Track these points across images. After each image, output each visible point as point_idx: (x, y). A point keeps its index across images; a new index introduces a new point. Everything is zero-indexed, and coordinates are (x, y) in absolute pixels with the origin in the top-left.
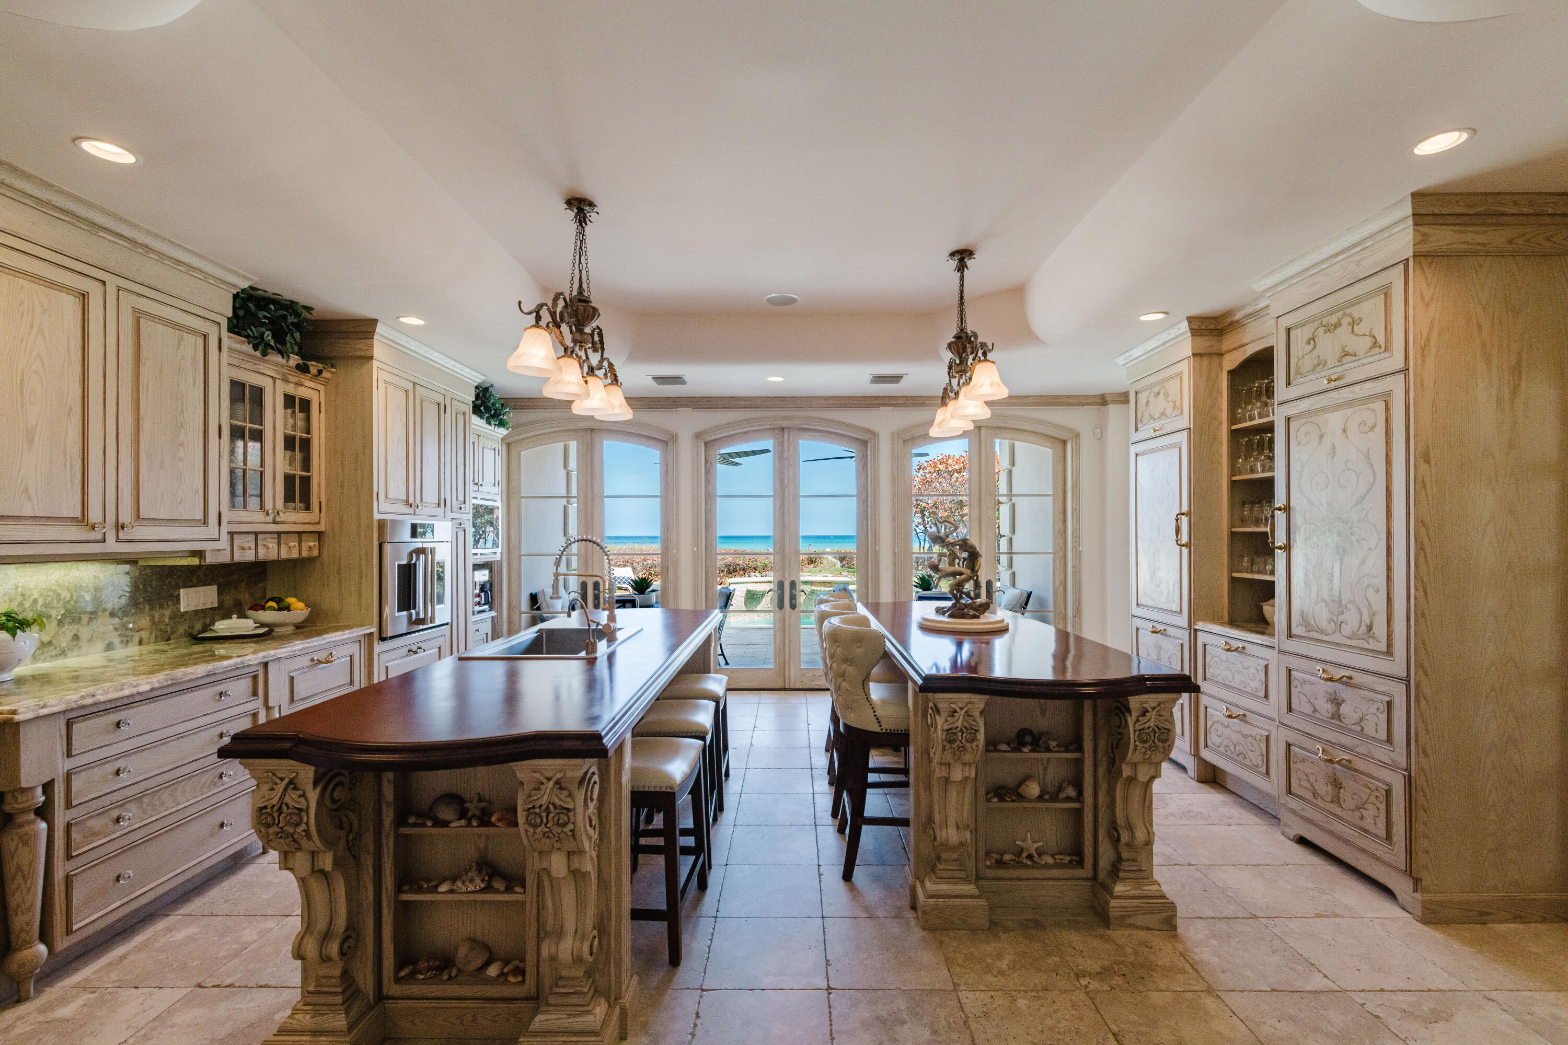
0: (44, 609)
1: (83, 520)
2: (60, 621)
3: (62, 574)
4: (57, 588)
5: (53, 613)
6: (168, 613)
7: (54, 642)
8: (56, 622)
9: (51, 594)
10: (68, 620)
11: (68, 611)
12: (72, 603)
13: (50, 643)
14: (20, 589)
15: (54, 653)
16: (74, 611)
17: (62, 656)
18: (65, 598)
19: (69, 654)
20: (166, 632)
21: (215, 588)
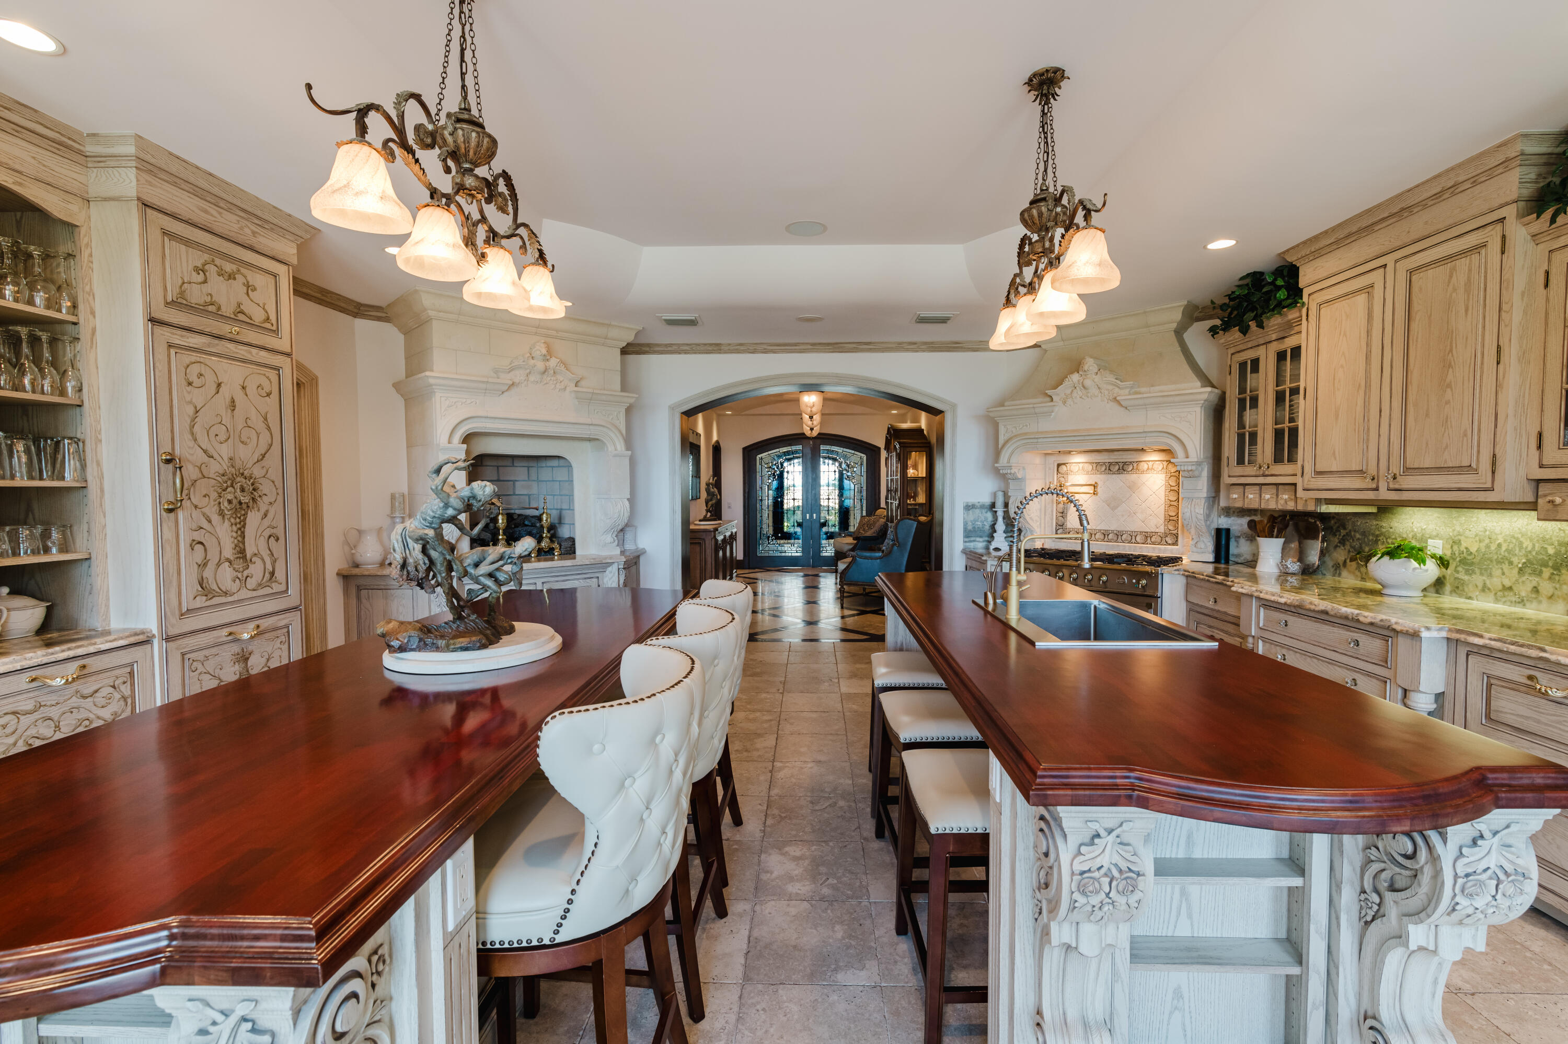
0: (1506, 554)
2: (1520, 569)
3: (1525, 523)
4: (1520, 536)
5: (1515, 560)
7: (1514, 588)
8: (1516, 570)
9: (1514, 541)
10: (1529, 570)
11: (1528, 560)
12: (1534, 553)
13: (1510, 588)
14: (1487, 533)
15: (1513, 599)
16: (1535, 562)
17: (1521, 605)
18: (1527, 548)
19: (1528, 604)
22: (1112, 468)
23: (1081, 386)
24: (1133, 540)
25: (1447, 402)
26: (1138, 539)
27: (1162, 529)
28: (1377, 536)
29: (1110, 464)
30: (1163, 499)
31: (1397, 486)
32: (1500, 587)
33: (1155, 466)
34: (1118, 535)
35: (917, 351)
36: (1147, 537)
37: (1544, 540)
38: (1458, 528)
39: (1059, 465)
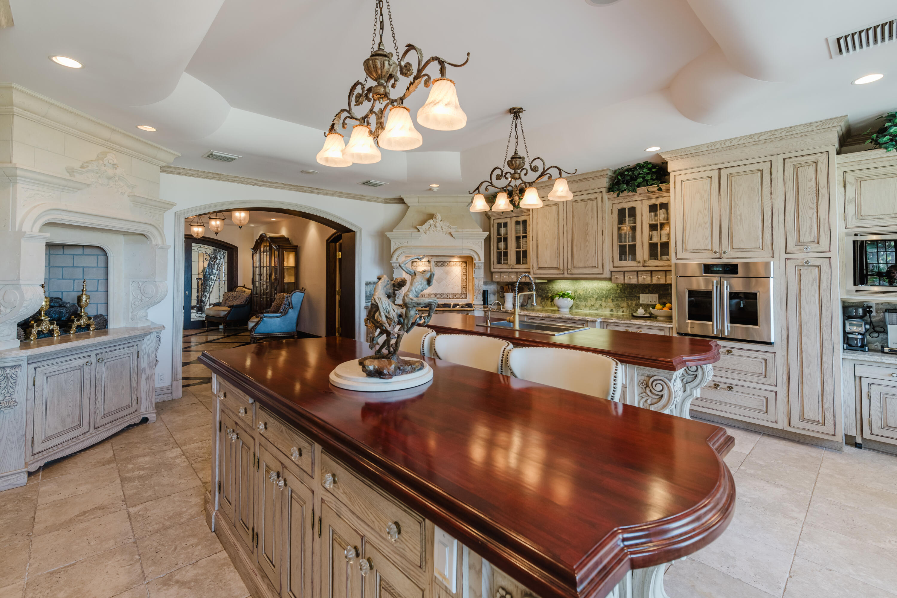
0: (592, 295)
1: (558, 268)
5: (594, 296)
6: (634, 303)
8: (595, 300)
10: (598, 299)
11: (598, 296)
12: (600, 294)
13: (593, 305)
18: (597, 292)
20: (634, 310)
21: (657, 295)
22: (438, 264)
23: (434, 226)
24: (448, 297)
25: (587, 246)
26: (450, 296)
27: (460, 292)
28: (548, 291)
29: (437, 262)
30: (460, 278)
31: (571, 273)
32: (590, 305)
33: (457, 264)
34: (442, 295)
35: (342, 197)
36: (454, 295)
37: (602, 289)
38: (576, 287)
39: (412, 262)
